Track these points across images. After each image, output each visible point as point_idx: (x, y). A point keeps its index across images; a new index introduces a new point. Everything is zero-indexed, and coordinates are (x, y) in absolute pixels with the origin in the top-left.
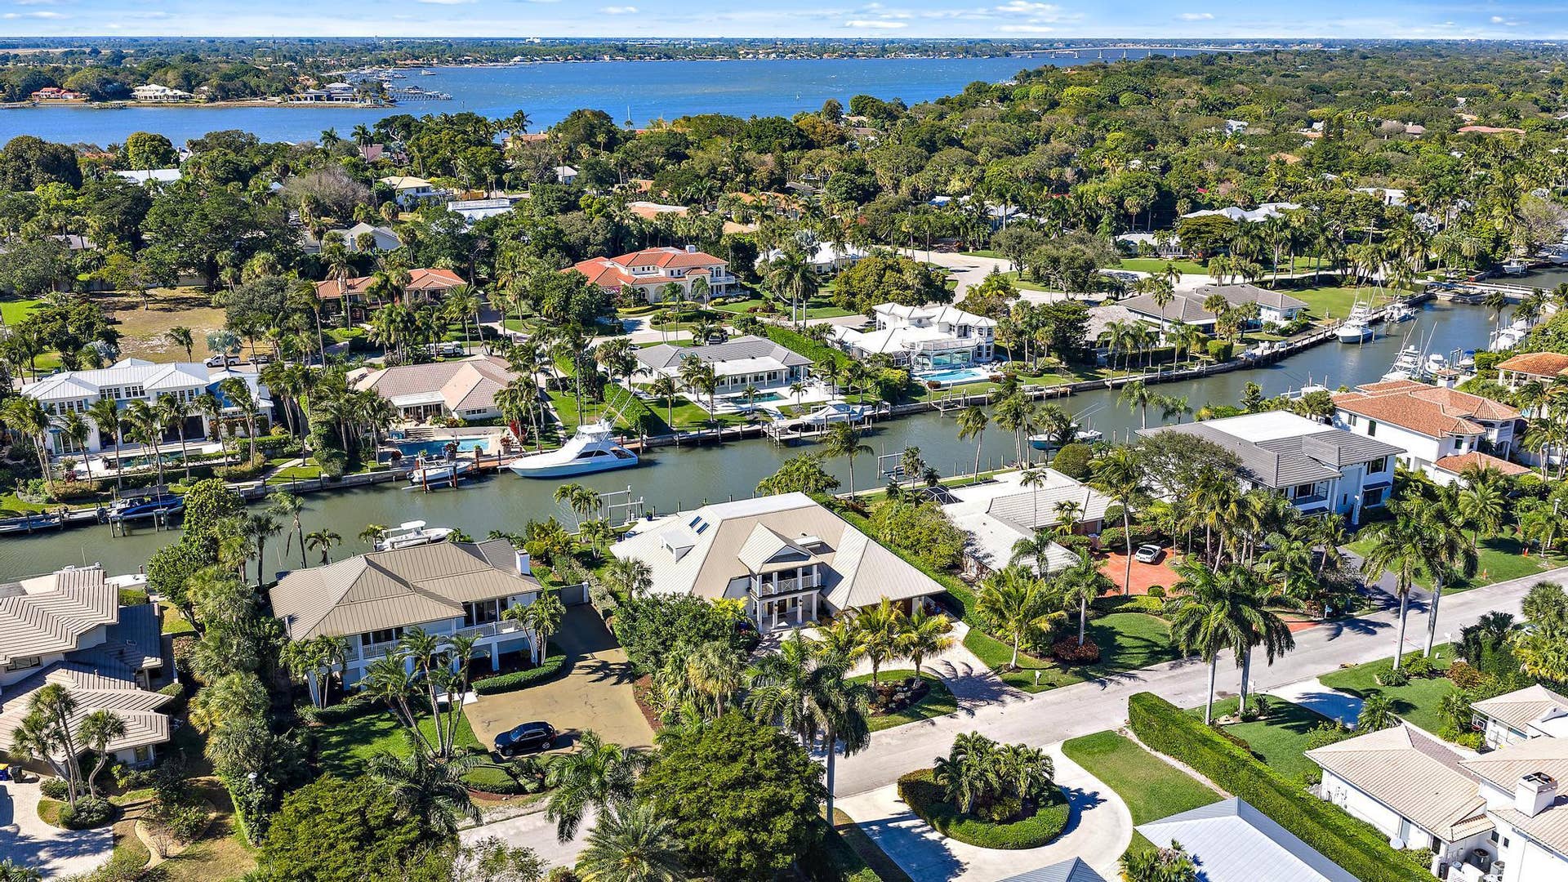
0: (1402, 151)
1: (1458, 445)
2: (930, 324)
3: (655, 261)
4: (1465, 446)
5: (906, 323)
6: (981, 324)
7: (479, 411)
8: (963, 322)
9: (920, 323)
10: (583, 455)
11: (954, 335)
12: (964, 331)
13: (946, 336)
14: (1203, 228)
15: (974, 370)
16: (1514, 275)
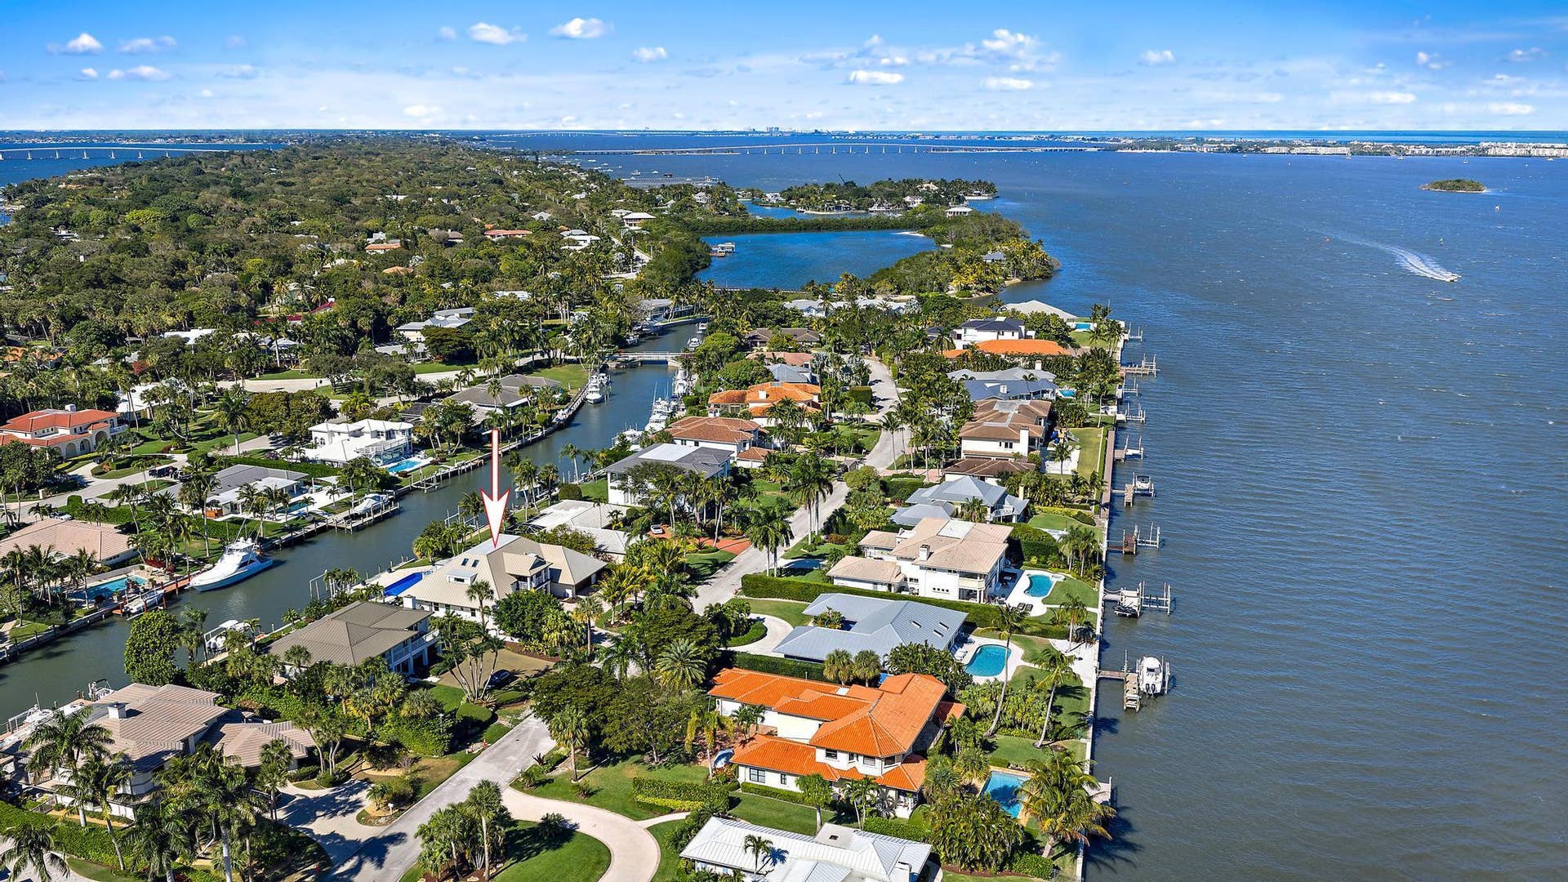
0: (478, 257)
1: (745, 446)
2: (362, 434)
3: (55, 423)
4: (748, 445)
5: (346, 436)
6: (402, 428)
7: (114, 557)
8: (388, 428)
9: (357, 434)
10: (242, 565)
11: (383, 438)
12: (390, 434)
13: (376, 440)
14: (444, 338)
15: (413, 459)
16: (634, 345)
